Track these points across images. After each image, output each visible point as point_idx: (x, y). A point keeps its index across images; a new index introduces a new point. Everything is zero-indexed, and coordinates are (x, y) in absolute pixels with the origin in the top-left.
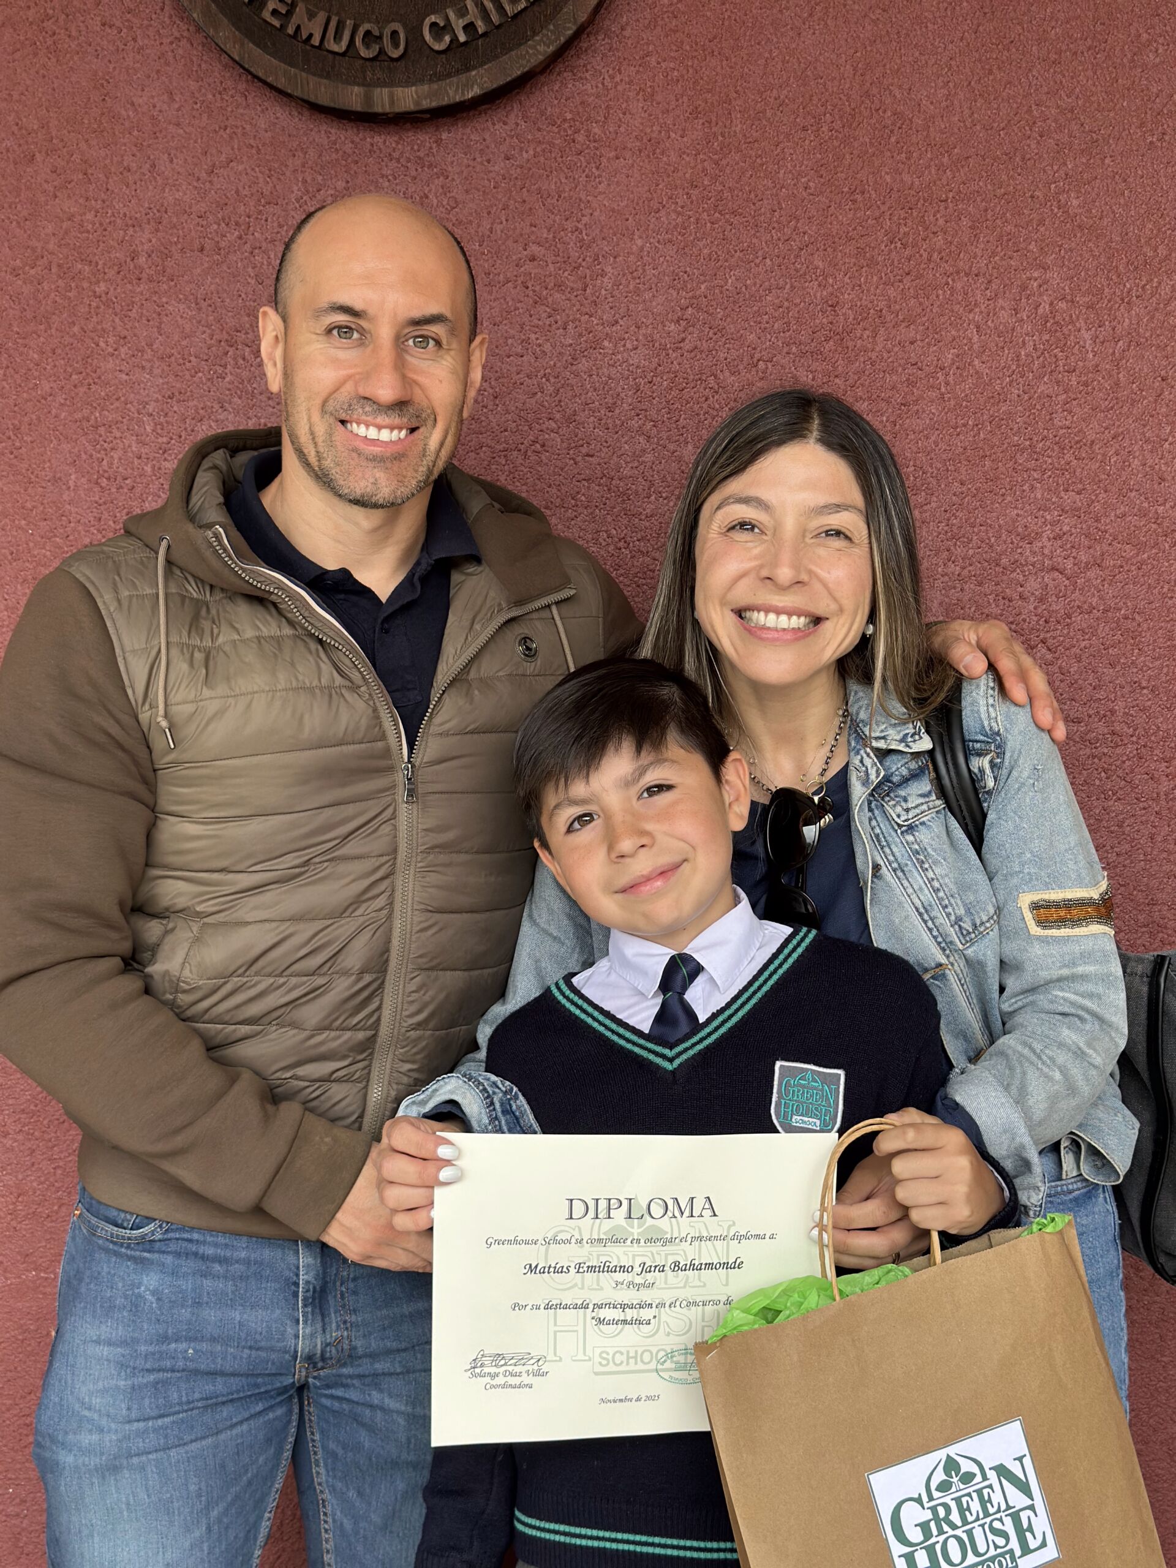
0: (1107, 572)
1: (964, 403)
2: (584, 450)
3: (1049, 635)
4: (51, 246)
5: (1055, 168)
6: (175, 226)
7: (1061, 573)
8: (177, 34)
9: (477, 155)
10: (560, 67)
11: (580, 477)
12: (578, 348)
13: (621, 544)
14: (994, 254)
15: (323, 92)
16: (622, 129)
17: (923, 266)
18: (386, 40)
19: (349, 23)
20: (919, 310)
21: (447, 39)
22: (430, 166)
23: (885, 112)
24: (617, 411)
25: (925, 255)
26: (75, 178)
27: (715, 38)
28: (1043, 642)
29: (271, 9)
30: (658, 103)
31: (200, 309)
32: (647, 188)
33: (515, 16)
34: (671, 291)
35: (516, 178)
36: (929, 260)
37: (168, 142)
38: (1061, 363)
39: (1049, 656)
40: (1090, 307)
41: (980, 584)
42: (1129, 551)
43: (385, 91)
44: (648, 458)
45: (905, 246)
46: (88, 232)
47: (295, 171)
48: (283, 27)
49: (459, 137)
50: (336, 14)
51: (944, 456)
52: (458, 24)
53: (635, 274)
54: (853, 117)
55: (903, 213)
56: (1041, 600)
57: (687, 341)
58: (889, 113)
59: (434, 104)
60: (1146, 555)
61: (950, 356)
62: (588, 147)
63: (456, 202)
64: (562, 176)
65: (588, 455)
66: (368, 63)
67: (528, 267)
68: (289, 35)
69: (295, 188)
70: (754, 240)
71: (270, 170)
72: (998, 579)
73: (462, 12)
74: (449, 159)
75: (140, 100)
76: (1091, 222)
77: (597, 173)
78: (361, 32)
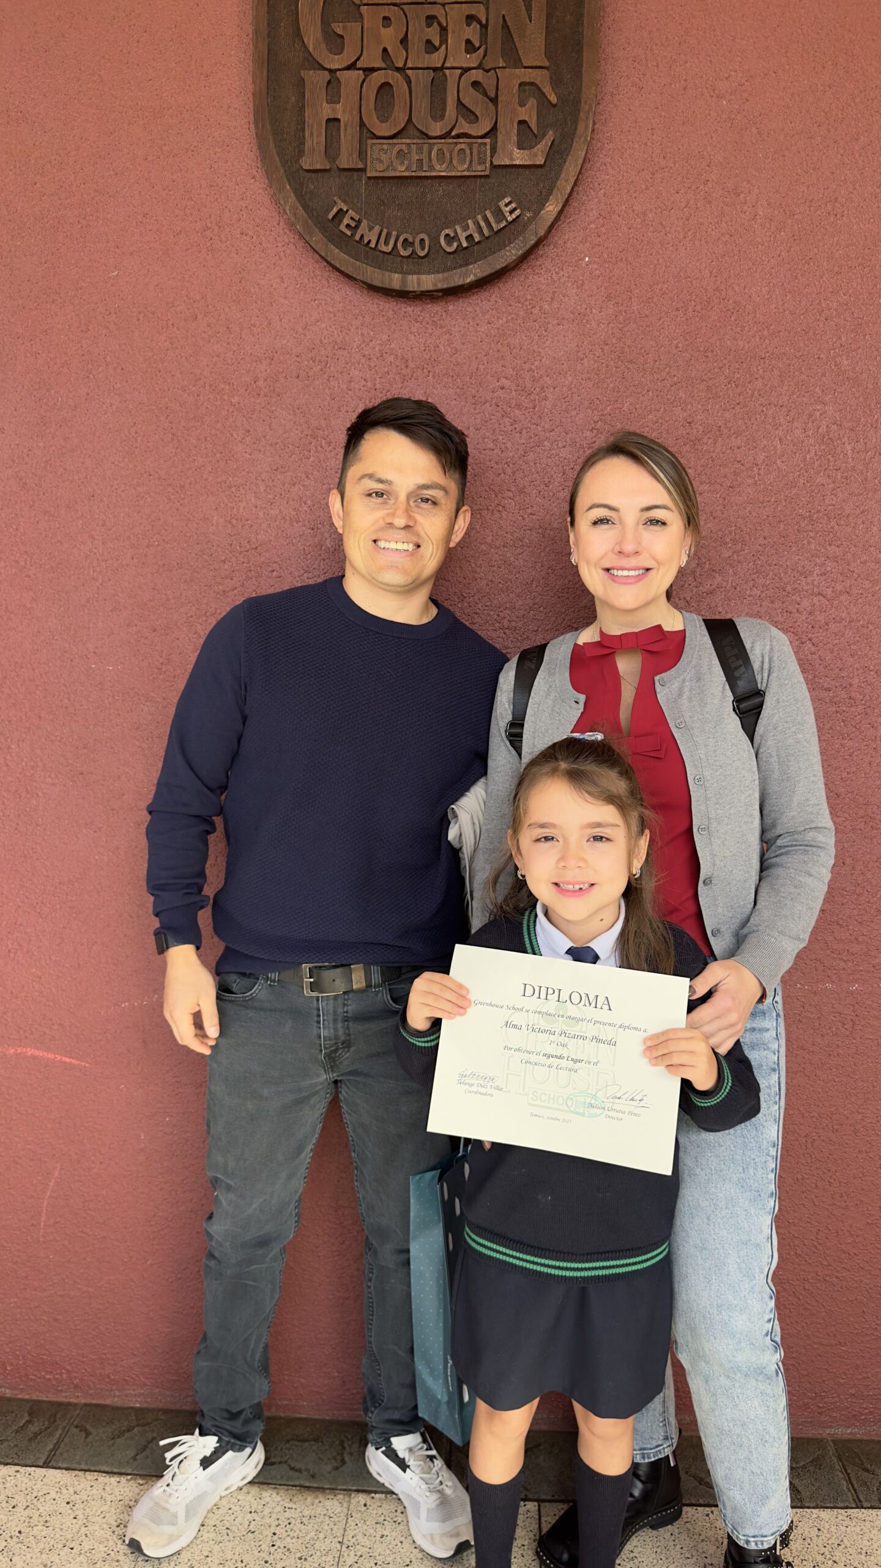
0: (853, 597)
1: (769, 488)
2: (529, 511)
4: (206, 373)
5: (834, 340)
6: (281, 362)
7: (824, 597)
8: (287, 240)
9: (471, 321)
10: (525, 266)
12: (528, 445)
13: (550, 571)
14: (793, 393)
15: (377, 277)
16: (562, 306)
17: (748, 399)
18: (417, 245)
19: (394, 233)
20: (744, 428)
21: (455, 244)
22: (441, 327)
23: (728, 301)
25: (750, 392)
26: (221, 330)
27: (623, 250)
28: (810, 640)
29: (345, 224)
30: (586, 291)
31: (295, 415)
32: (576, 344)
33: (499, 231)
35: (494, 336)
36: (752, 396)
37: (279, 308)
38: (831, 464)
39: (813, 649)
40: (852, 430)
42: (867, 584)
43: (415, 277)
45: (737, 386)
46: (229, 364)
47: (357, 328)
48: (353, 236)
49: (460, 308)
50: (386, 229)
52: (462, 236)
53: (566, 399)
54: (709, 304)
56: (810, 613)
58: (731, 301)
59: (445, 286)
61: (762, 457)
62: (540, 317)
63: (456, 351)
64: (523, 335)
65: (531, 514)
66: (405, 260)
67: (500, 393)
68: (356, 241)
69: (356, 340)
70: (643, 380)
71: (341, 328)
72: (784, 599)
73: (466, 228)
74: (453, 322)
75: (262, 282)
76: (855, 375)
77: (545, 334)
78: (401, 239)
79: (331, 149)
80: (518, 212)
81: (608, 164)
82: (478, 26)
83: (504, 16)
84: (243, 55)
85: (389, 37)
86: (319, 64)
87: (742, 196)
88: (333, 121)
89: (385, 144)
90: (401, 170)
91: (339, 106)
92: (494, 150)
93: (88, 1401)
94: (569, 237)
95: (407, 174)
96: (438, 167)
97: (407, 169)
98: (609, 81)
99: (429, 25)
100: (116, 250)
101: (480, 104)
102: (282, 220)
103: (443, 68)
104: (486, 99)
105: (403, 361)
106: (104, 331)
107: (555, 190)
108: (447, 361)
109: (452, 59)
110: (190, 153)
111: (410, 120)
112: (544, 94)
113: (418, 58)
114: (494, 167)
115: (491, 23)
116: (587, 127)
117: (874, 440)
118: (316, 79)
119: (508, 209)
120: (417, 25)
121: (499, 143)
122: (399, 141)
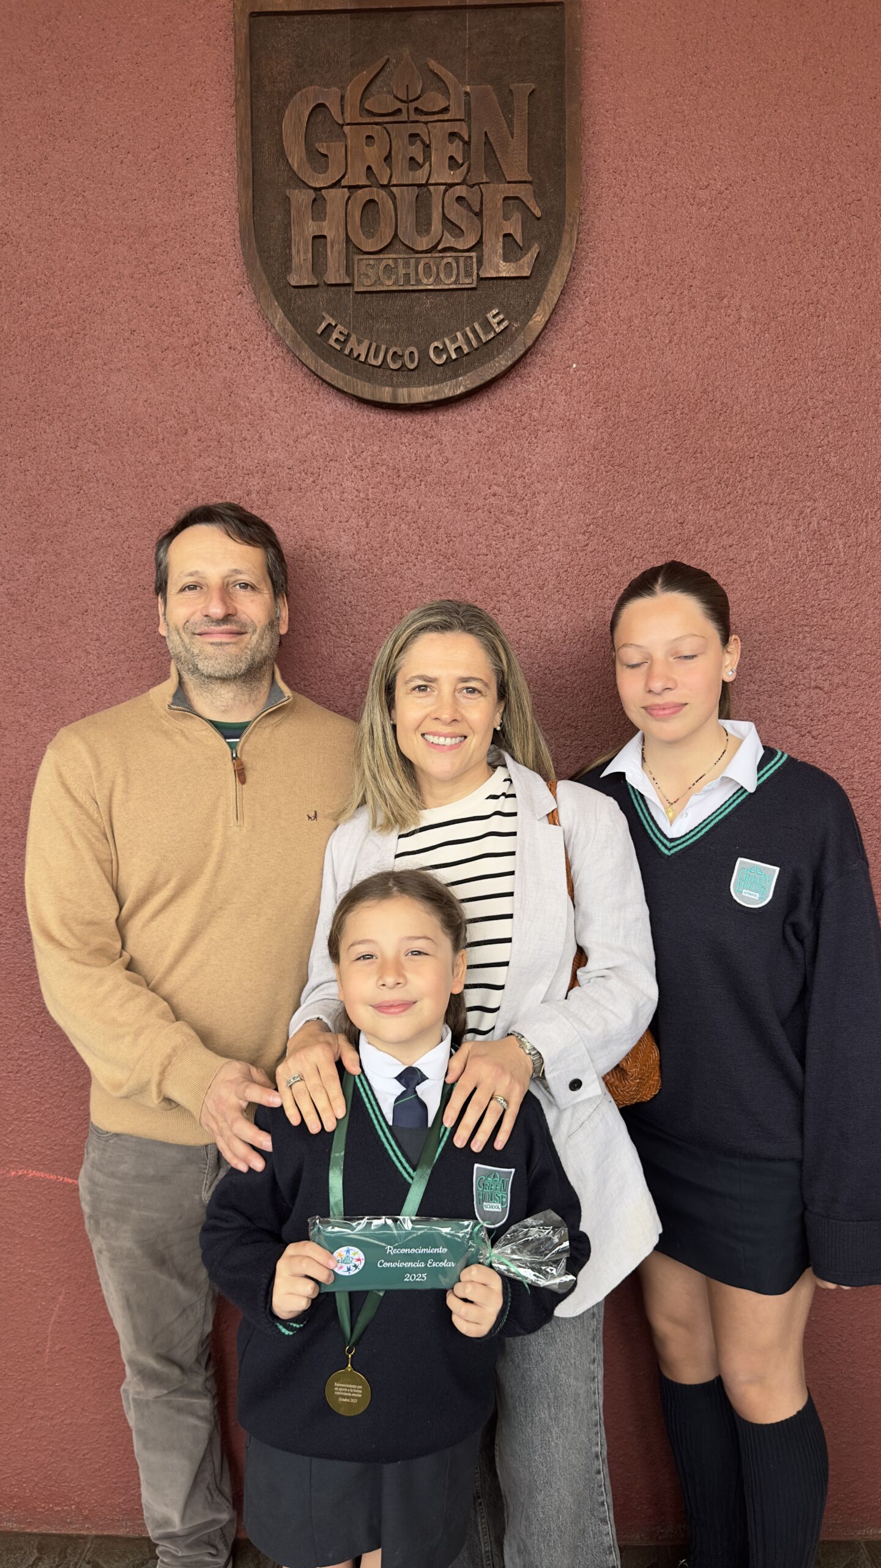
0: (850, 689)
1: (763, 584)
2: (525, 613)
3: (813, 728)
4: (197, 487)
5: (822, 438)
6: (273, 475)
7: (821, 690)
8: (276, 354)
9: (461, 430)
10: (513, 374)
11: (522, 630)
12: (522, 550)
13: (547, 671)
15: (366, 390)
16: (551, 413)
17: (738, 498)
18: (406, 358)
19: (383, 347)
20: (735, 526)
21: (445, 357)
22: (432, 437)
23: (716, 402)
24: (545, 589)
25: (740, 491)
26: (212, 444)
27: (610, 356)
28: (809, 732)
29: (334, 338)
30: (574, 397)
32: (566, 450)
33: (488, 342)
34: (581, 514)
35: (485, 444)
36: (742, 495)
37: (270, 422)
38: (824, 559)
40: (843, 525)
41: (770, 697)
42: (864, 677)
43: (405, 389)
44: (564, 618)
45: (727, 486)
46: (220, 478)
47: (348, 440)
48: (342, 349)
49: (450, 418)
50: (375, 342)
51: (749, 617)
52: (451, 348)
53: (558, 504)
54: (696, 405)
55: (726, 466)
56: (809, 707)
57: (589, 545)
58: (719, 403)
59: (436, 398)
60: (874, 680)
61: (754, 555)
62: (530, 425)
63: (448, 459)
64: (513, 443)
65: (527, 616)
66: (395, 373)
67: (492, 500)
68: (346, 355)
69: (348, 451)
70: (633, 483)
71: (332, 439)
72: (782, 693)
73: (454, 340)
74: (444, 432)
75: (252, 396)
76: (844, 471)
77: (535, 441)
78: (391, 353)
79: (318, 265)
80: (505, 323)
81: (592, 272)
82: (461, 143)
83: (486, 133)
84: (227, 174)
85: (373, 154)
86: (303, 181)
87: (725, 301)
88: (319, 238)
89: (372, 260)
90: (388, 284)
91: (324, 223)
92: (480, 262)
93: (100, 1533)
94: (557, 345)
95: (394, 288)
96: (425, 281)
97: (394, 284)
98: (591, 192)
99: (413, 145)
100: (105, 367)
101: (465, 219)
102: (269, 334)
103: (427, 184)
104: (471, 214)
105: (396, 471)
106: (94, 447)
107: (541, 303)
108: (438, 470)
109: (436, 176)
110: (176, 271)
111: (396, 236)
112: (528, 208)
113: (402, 175)
114: (481, 279)
115: (473, 139)
116: (571, 239)
117: (865, 534)
118: (301, 198)
119: (496, 320)
120: (400, 144)
121: (486, 257)
122: (386, 256)
